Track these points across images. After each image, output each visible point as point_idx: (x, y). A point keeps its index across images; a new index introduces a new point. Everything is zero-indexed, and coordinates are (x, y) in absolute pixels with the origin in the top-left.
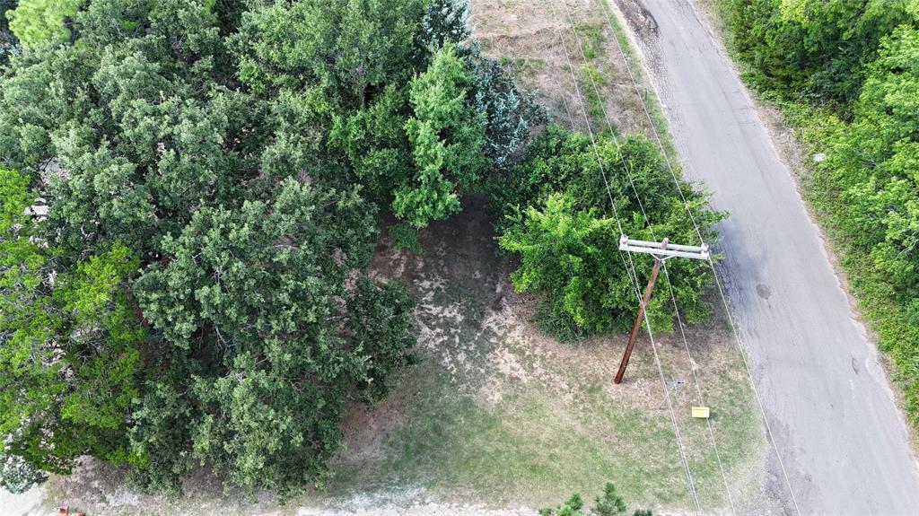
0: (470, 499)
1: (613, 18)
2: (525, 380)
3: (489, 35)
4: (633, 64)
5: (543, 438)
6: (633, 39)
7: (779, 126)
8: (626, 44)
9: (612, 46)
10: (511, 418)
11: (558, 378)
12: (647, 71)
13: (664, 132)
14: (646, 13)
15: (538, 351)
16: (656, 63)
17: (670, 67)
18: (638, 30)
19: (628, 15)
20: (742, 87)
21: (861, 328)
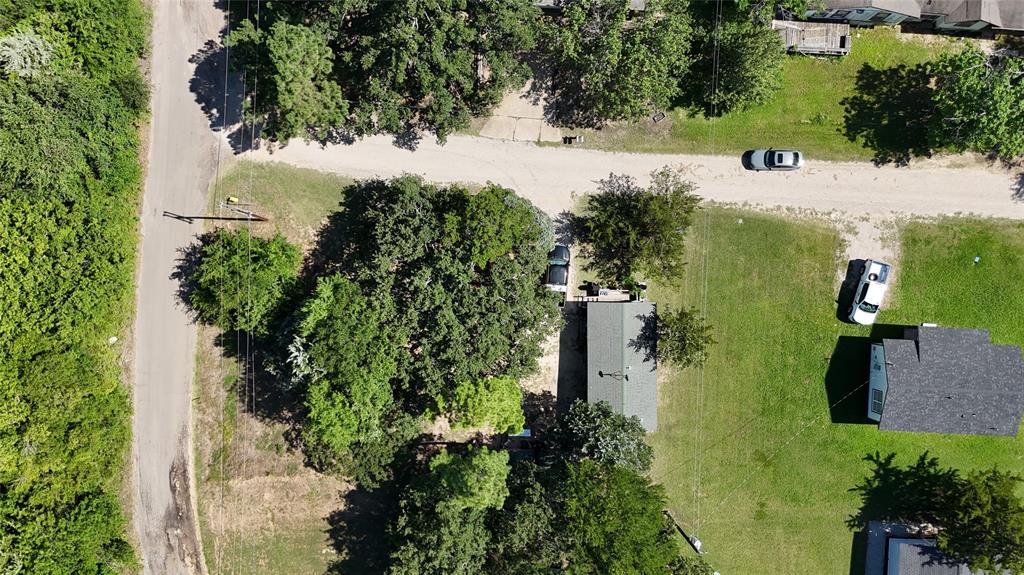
0: (342, 178)
1: (198, 487)
2: (310, 227)
3: (287, 479)
4: (197, 438)
5: (307, 199)
6: (190, 463)
7: (127, 369)
8: (196, 458)
9: (207, 459)
10: (320, 210)
11: (294, 226)
12: (191, 430)
13: (196, 374)
14: (173, 489)
15: (301, 241)
16: (184, 433)
17: (176, 430)
18: (185, 471)
19: (186, 489)
20: (135, 406)
21: (143, 231)
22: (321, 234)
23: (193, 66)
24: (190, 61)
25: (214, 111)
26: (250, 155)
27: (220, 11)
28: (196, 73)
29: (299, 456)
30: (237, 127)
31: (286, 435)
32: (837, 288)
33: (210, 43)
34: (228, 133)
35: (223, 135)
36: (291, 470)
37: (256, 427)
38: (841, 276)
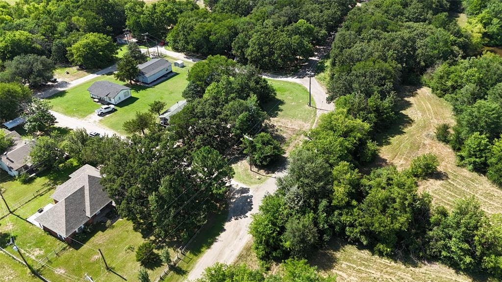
22: (237, 163)
23: (247, 215)
24: (247, 217)
25: (249, 200)
26: (245, 186)
27: (225, 228)
28: (247, 212)
29: (276, 128)
30: (244, 195)
31: (277, 131)
32: (111, 114)
33: (236, 219)
34: (248, 194)
35: (250, 194)
36: (281, 126)
37: (284, 135)
38: (108, 116)
